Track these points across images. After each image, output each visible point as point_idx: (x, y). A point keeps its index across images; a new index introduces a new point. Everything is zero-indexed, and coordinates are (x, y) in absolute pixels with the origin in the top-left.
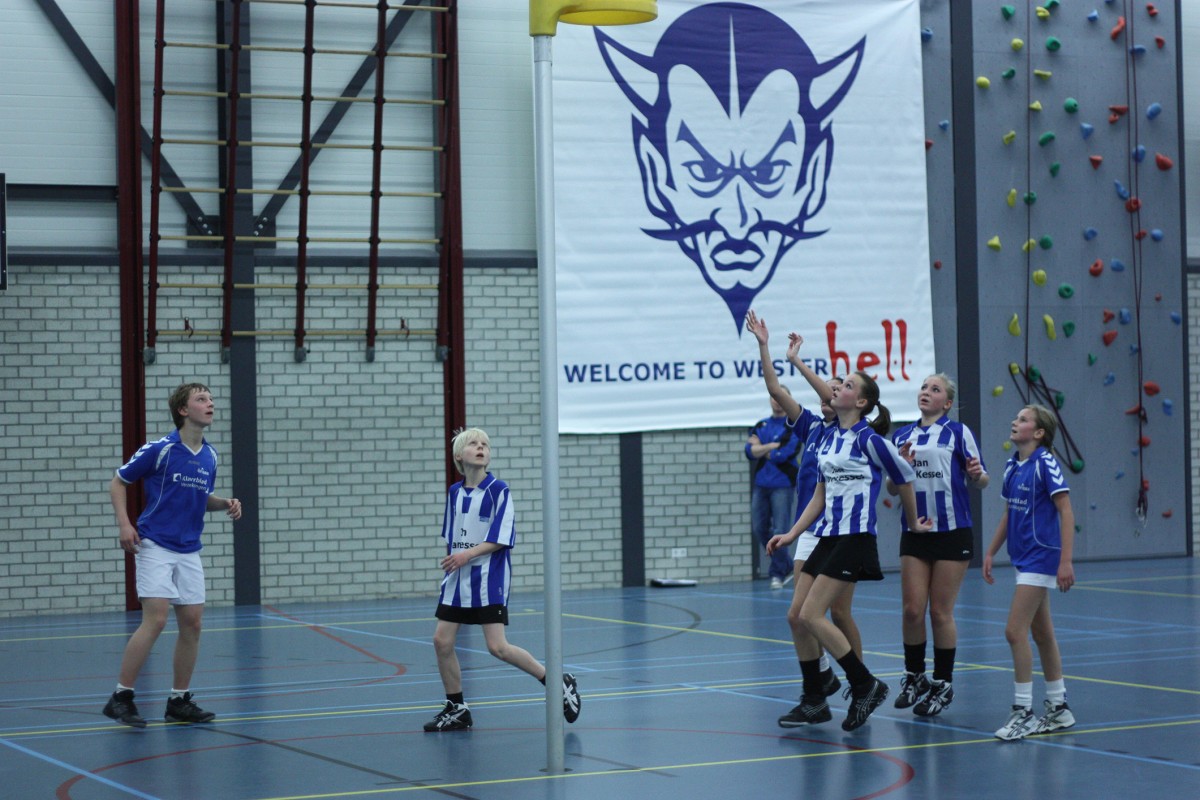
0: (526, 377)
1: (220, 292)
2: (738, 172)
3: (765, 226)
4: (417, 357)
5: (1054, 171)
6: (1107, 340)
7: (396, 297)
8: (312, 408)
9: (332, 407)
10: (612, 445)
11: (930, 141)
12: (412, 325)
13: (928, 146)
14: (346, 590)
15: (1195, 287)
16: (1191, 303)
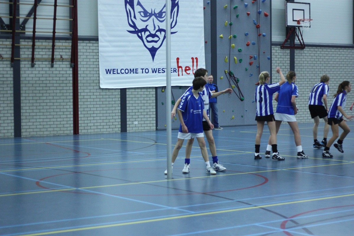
0: (95, 72)
1: (11, 46)
2: (153, 15)
3: (160, 30)
5: (237, 16)
6: (251, 64)
7: (59, 49)
8: (36, 81)
9: (41, 80)
10: (118, 92)
11: (205, 7)
12: (64, 57)
13: (204, 8)
14: (45, 133)
15: (274, 50)
16: (272, 54)
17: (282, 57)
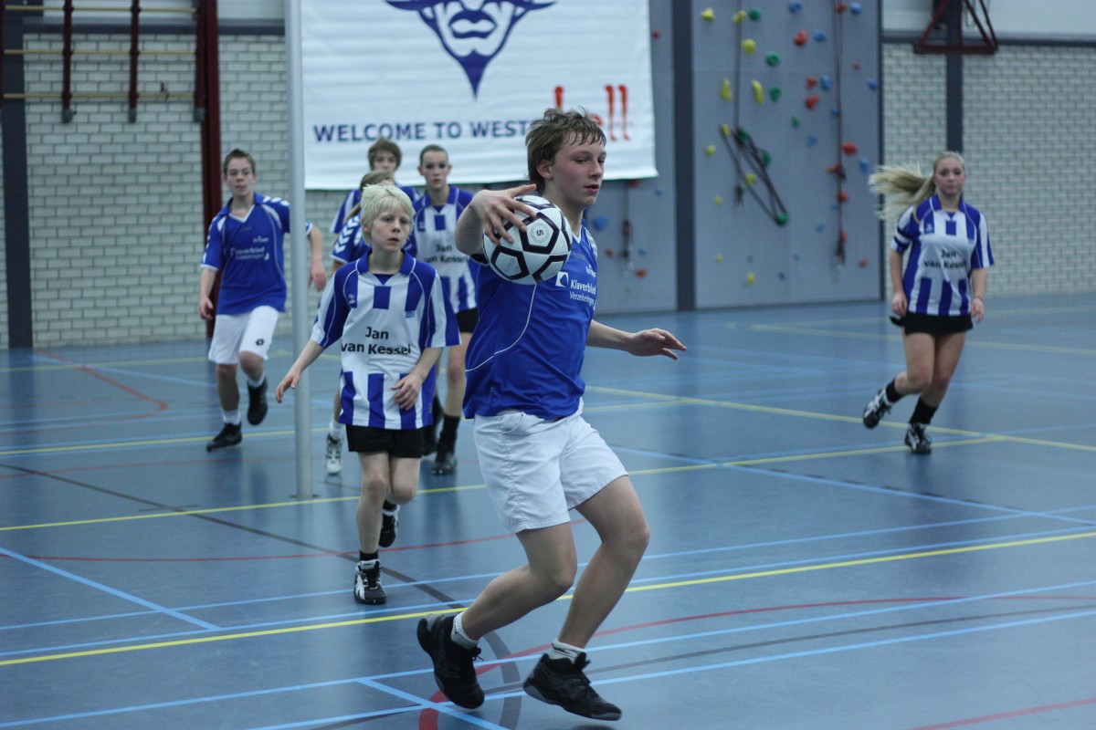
0: (277, 137)
4: (176, 118)
6: (810, 104)
7: (156, 62)
8: (79, 166)
9: (97, 165)
12: (172, 88)
14: (113, 333)
15: (891, 56)
16: (886, 71)
17: (920, 80)
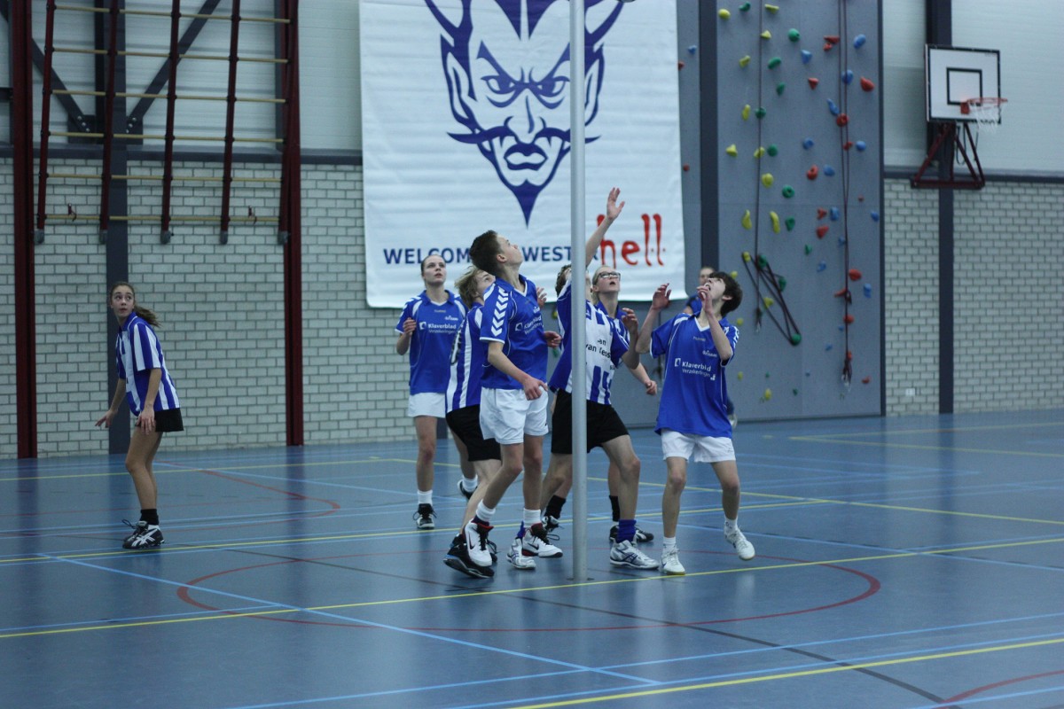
0: (351, 259)
1: (99, 182)
2: (526, 86)
3: (548, 133)
4: (262, 240)
5: (780, 91)
6: (820, 234)
7: (245, 188)
8: (174, 284)
9: (191, 283)
11: (682, 63)
12: (258, 213)
13: (680, 66)
14: (202, 441)
15: (891, 190)
16: (886, 203)
17: (916, 212)
